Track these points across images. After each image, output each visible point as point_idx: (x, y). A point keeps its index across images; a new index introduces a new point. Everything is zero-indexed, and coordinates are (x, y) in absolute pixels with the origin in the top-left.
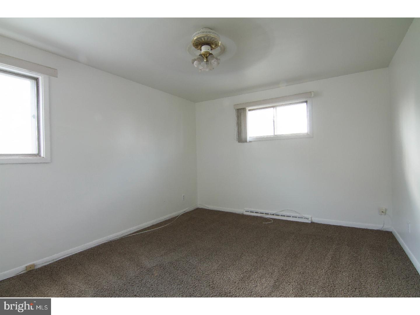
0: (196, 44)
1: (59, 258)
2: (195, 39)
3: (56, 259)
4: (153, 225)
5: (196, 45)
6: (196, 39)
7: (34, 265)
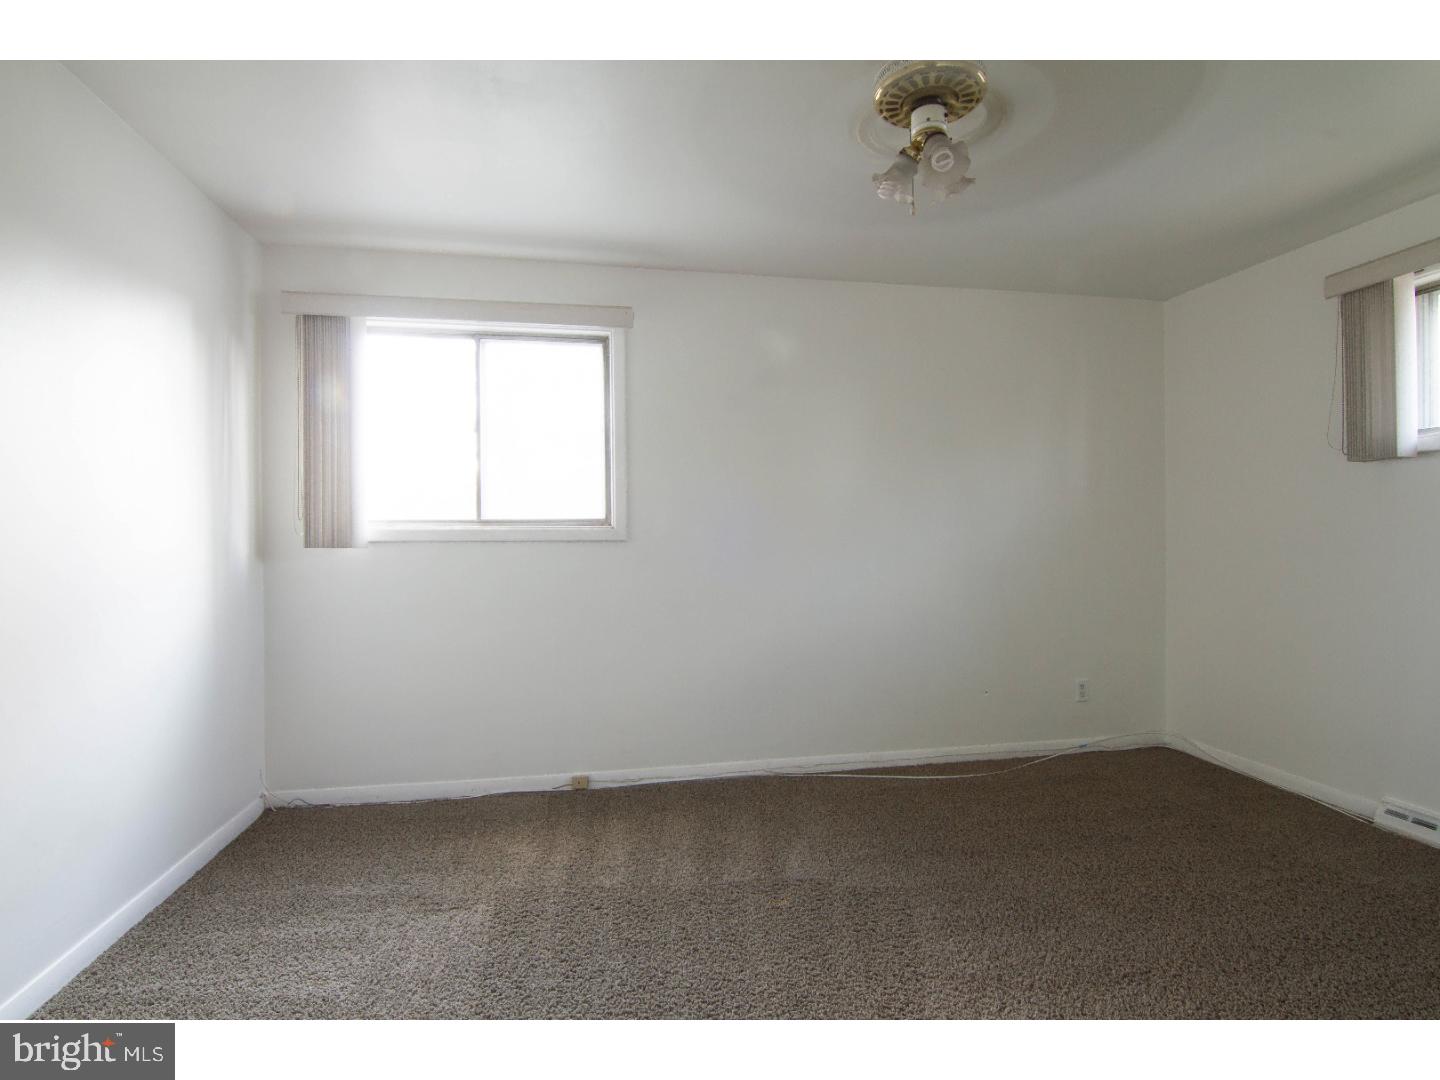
0: (888, 110)
1: (642, 779)
2: (877, 97)
3: (633, 781)
4: (930, 765)
5: (891, 113)
6: (884, 95)
7: (587, 780)
